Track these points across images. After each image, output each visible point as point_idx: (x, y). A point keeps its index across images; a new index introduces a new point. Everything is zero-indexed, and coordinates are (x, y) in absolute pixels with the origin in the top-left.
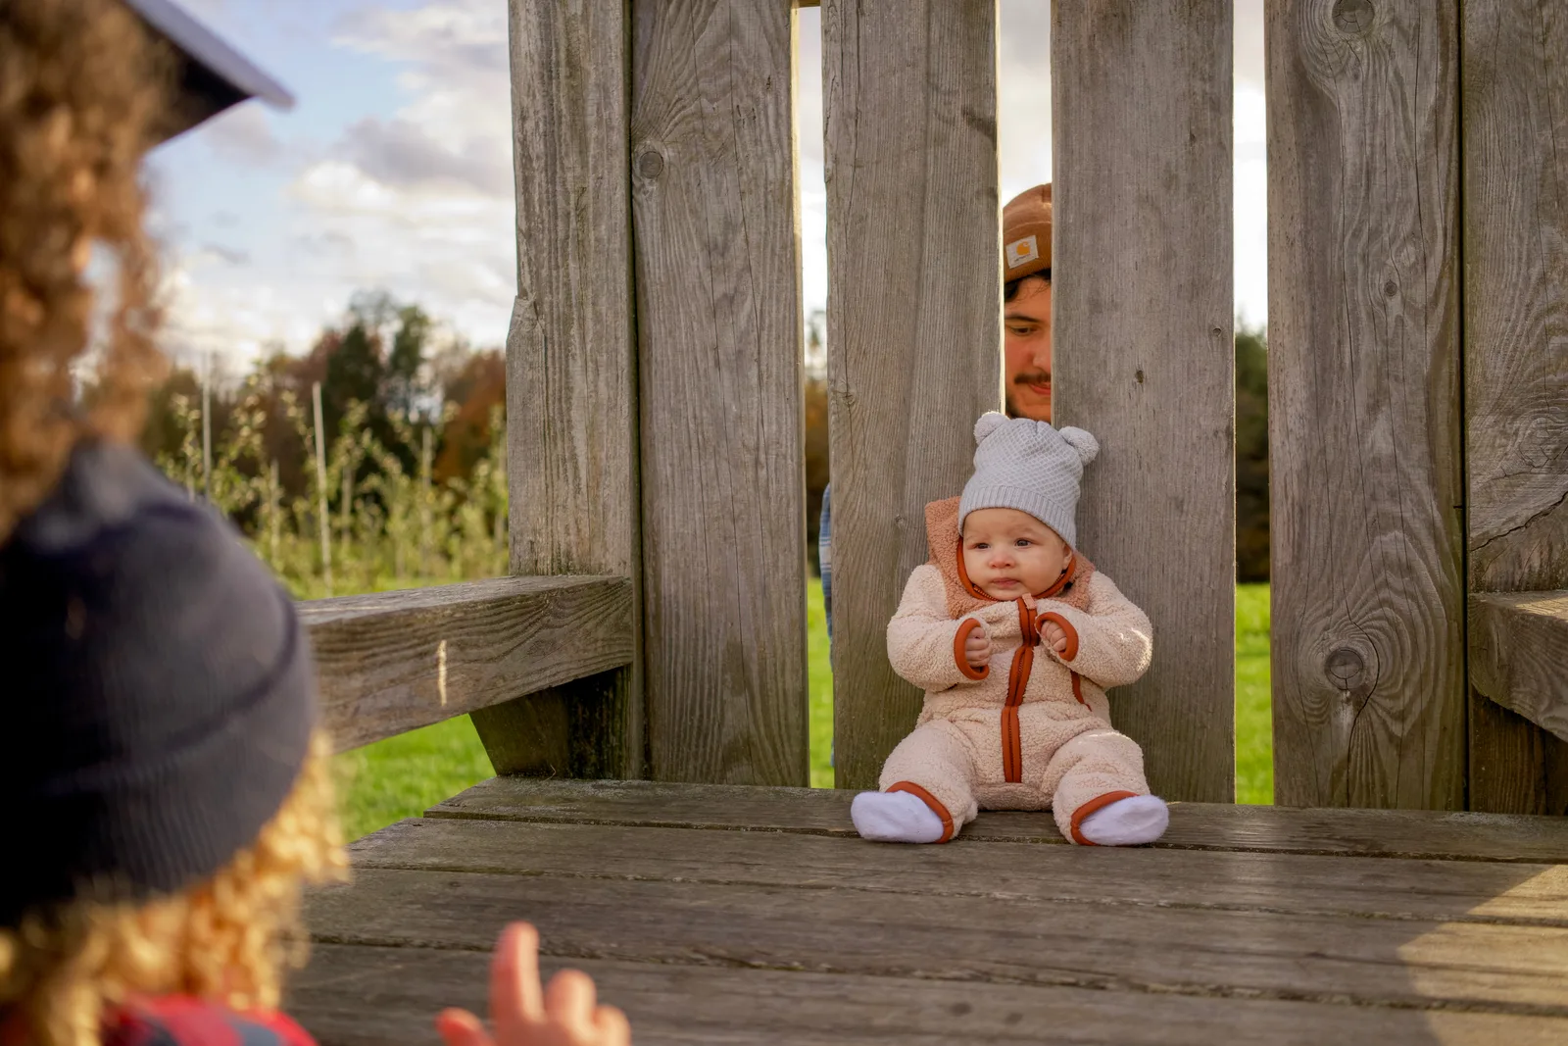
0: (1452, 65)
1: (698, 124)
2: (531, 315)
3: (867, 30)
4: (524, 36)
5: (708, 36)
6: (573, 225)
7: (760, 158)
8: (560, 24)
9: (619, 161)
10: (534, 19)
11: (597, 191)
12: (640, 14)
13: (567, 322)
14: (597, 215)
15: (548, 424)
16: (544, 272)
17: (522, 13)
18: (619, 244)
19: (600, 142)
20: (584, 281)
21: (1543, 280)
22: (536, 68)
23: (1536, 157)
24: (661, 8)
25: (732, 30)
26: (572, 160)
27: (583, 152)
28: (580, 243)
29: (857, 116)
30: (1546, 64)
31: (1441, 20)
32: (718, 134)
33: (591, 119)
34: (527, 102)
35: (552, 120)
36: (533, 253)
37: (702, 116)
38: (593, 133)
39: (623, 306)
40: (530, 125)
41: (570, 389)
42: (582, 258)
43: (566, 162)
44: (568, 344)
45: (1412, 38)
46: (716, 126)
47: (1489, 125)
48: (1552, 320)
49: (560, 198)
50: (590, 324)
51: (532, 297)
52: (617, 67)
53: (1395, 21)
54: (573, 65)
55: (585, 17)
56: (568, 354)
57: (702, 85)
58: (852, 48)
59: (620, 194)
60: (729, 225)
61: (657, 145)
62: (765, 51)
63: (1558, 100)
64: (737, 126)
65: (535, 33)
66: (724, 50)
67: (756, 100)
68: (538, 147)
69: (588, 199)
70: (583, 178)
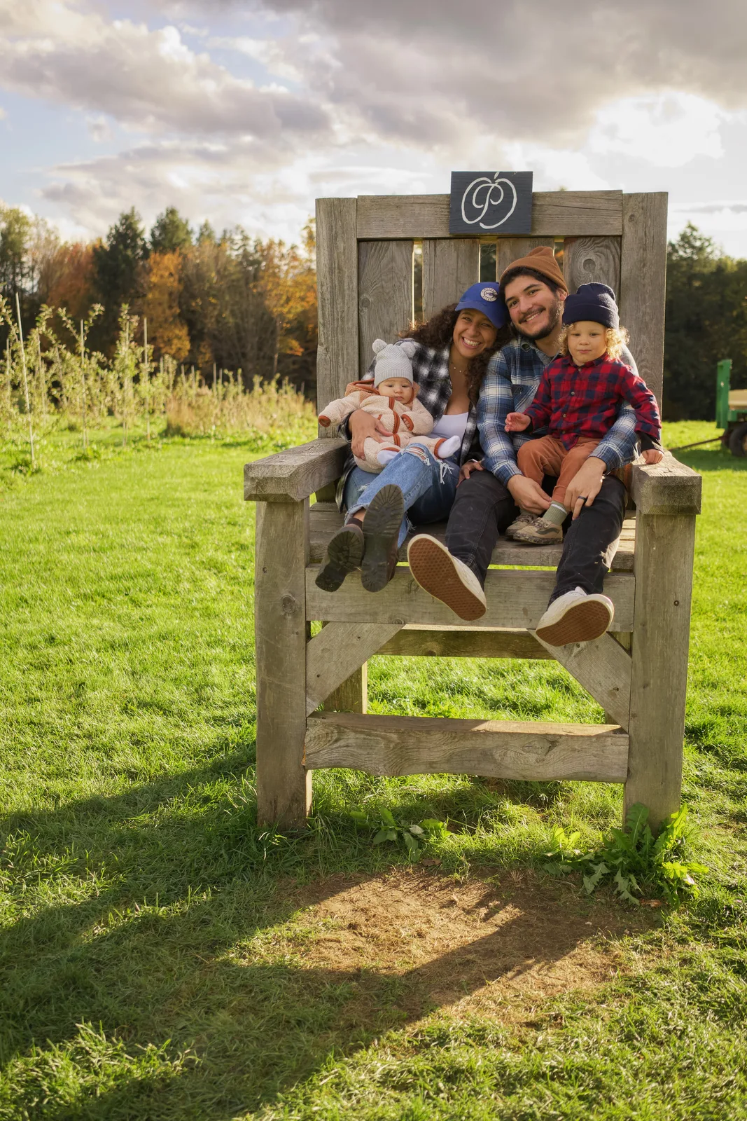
0: (618, 283)
1: (381, 290)
2: (325, 352)
3: (438, 262)
4: (323, 258)
5: (385, 261)
6: (340, 323)
7: (402, 302)
8: (336, 255)
9: (355, 302)
10: (327, 253)
11: (348, 311)
12: (362, 251)
13: (338, 355)
14: (348, 320)
15: (331, 388)
16: (330, 338)
17: (322, 250)
18: (355, 330)
19: (349, 296)
20: (343, 341)
21: (641, 351)
22: (327, 269)
23: (641, 314)
24: (369, 250)
25: (393, 259)
26: (339, 301)
27: (343, 298)
28: (342, 329)
29: (434, 290)
30: (644, 285)
31: (615, 268)
32: (388, 294)
33: (346, 288)
34: (323, 280)
35: (333, 287)
36: (326, 331)
37: (383, 287)
38: (347, 292)
39: (357, 350)
40: (325, 288)
41: (338, 377)
42: (343, 333)
43: (338, 302)
44: (337, 362)
45: (606, 274)
46: (387, 291)
47: (627, 304)
48: (643, 363)
49: (336, 315)
50: (345, 356)
51: (325, 346)
52: (355, 270)
53: (601, 269)
54: (340, 269)
55: (344, 254)
56: (338, 366)
57: (383, 277)
58: (432, 267)
59: (356, 312)
60: (392, 324)
61: (368, 297)
62: (404, 266)
63: (647, 296)
64: (394, 291)
65: (327, 257)
66: (390, 266)
67: (401, 283)
68: (328, 296)
69: (345, 314)
70: (343, 307)
